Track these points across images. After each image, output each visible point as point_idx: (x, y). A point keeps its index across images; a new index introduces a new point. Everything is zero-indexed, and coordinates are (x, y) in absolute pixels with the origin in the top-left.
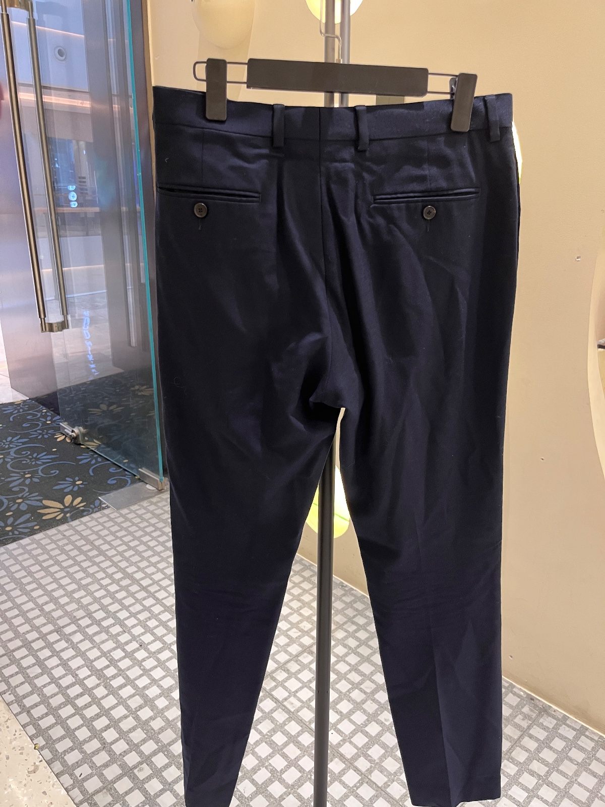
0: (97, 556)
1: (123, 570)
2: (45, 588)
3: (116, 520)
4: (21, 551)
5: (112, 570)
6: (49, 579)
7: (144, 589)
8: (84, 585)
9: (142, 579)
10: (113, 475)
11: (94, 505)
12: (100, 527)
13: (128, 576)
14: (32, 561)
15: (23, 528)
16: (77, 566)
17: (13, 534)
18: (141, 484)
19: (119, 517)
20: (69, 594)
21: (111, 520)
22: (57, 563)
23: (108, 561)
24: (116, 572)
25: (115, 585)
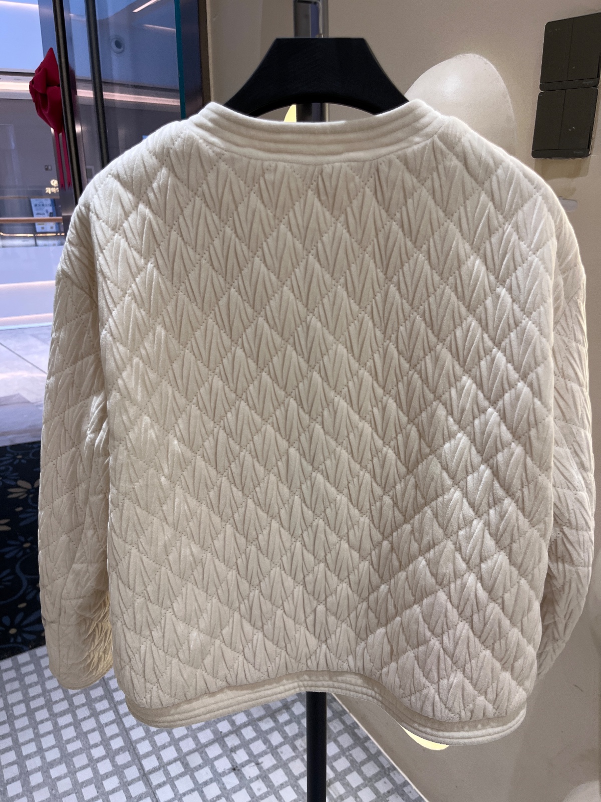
0: (100, 699)
1: (125, 732)
2: (20, 748)
4: (12, 674)
5: (112, 730)
6: (29, 734)
7: (145, 776)
8: (69, 754)
9: (147, 755)
13: (130, 746)
14: (19, 696)
15: (30, 633)
16: (70, 715)
17: (15, 642)
20: (45, 769)
22: (49, 704)
23: (112, 712)
24: (117, 735)
25: (108, 760)
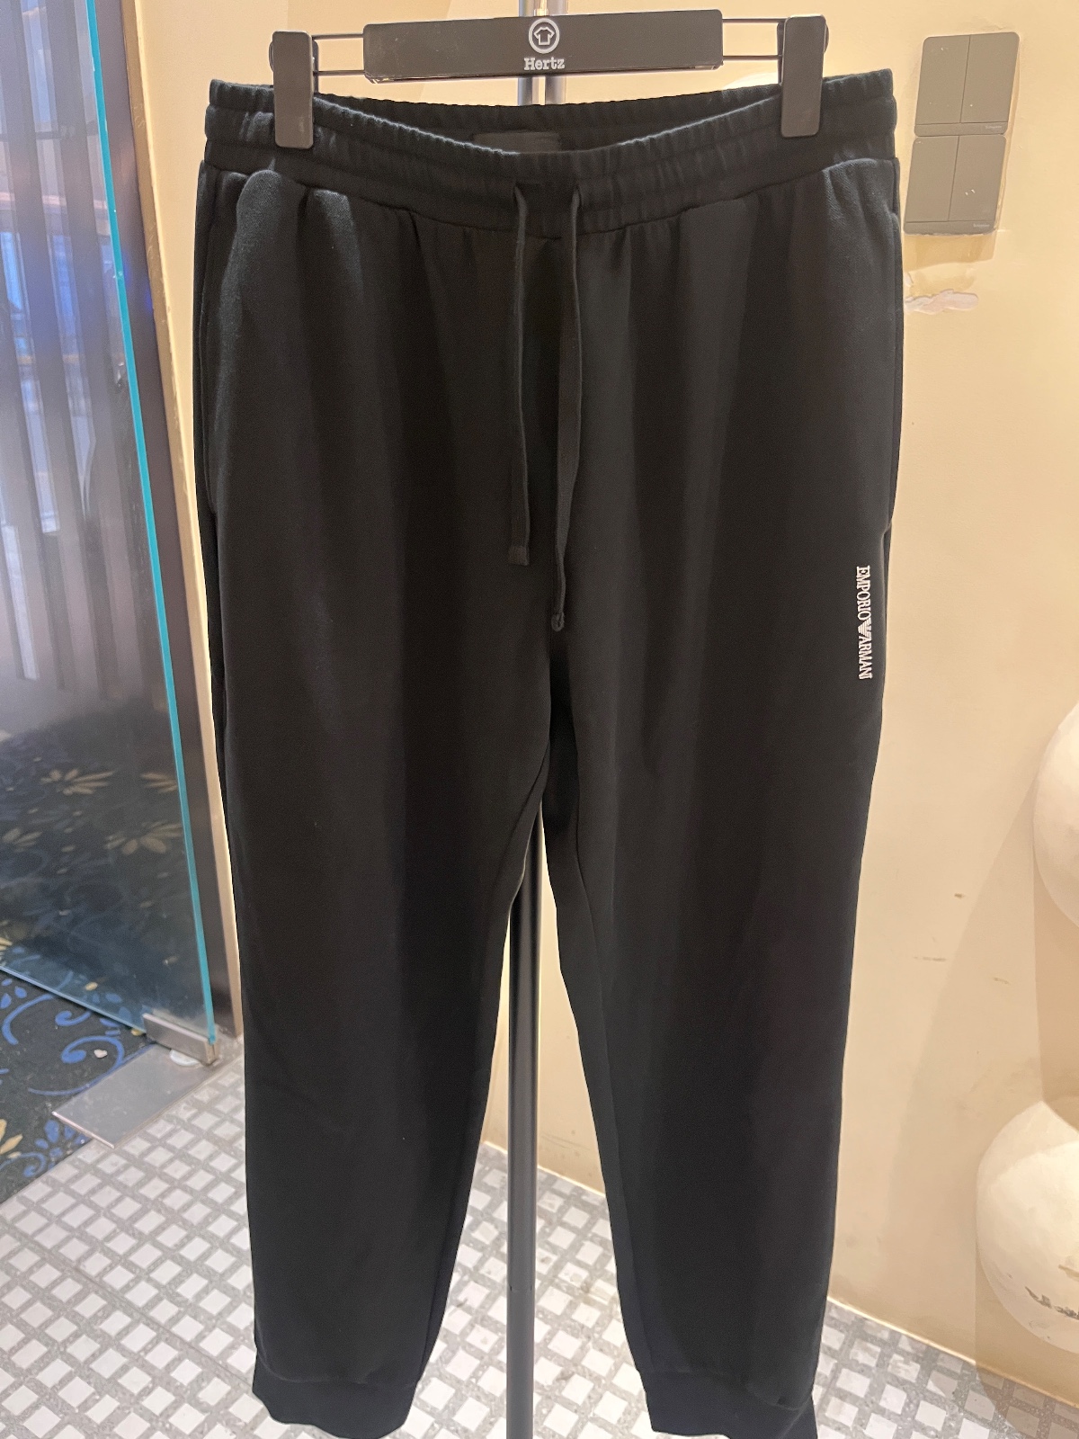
0: (105, 1313)
1: (191, 1350)
3: (121, 1178)
5: (162, 1355)
8: (102, 1426)
10: (71, 1034)
11: (46, 1139)
12: (84, 1213)
16: (58, 1361)
18: (152, 1051)
19: (126, 1167)
21: (107, 1180)
23: (142, 1326)
24: (177, 1361)
25: (186, 1405)
